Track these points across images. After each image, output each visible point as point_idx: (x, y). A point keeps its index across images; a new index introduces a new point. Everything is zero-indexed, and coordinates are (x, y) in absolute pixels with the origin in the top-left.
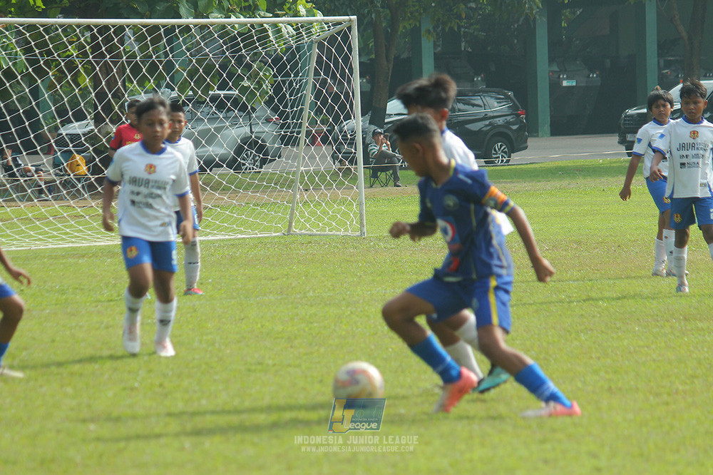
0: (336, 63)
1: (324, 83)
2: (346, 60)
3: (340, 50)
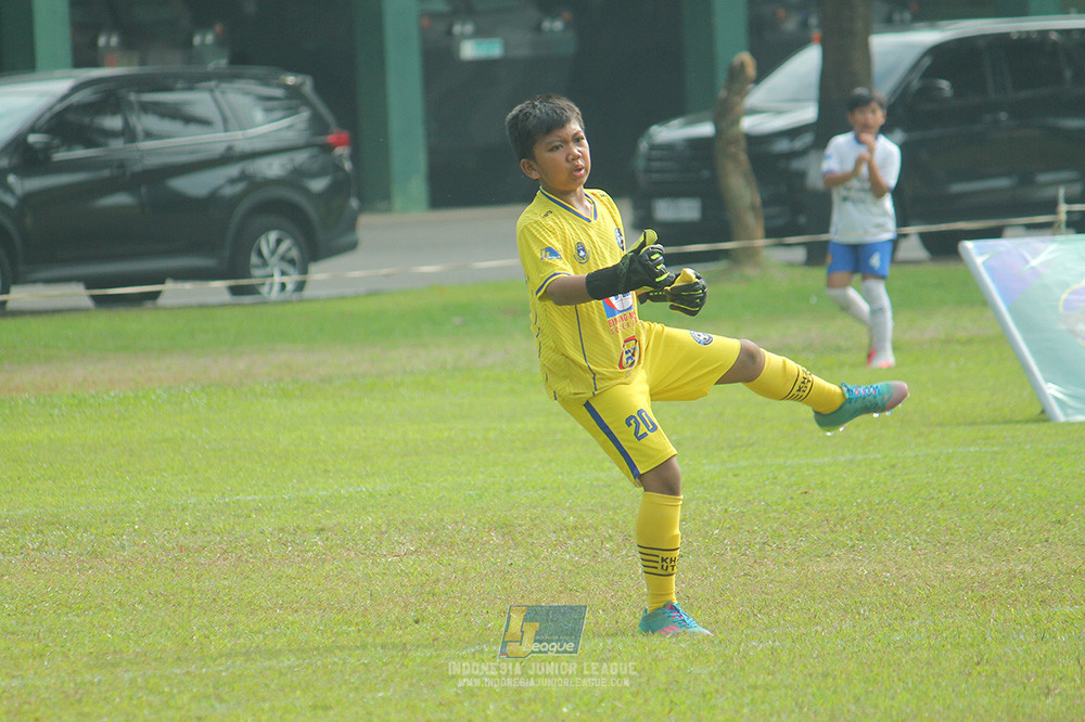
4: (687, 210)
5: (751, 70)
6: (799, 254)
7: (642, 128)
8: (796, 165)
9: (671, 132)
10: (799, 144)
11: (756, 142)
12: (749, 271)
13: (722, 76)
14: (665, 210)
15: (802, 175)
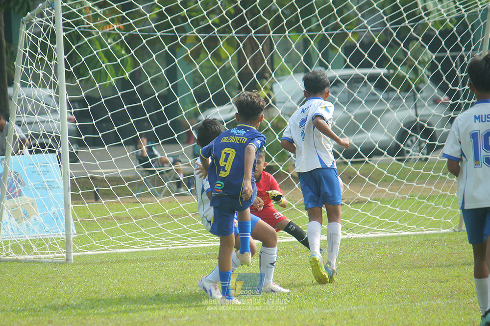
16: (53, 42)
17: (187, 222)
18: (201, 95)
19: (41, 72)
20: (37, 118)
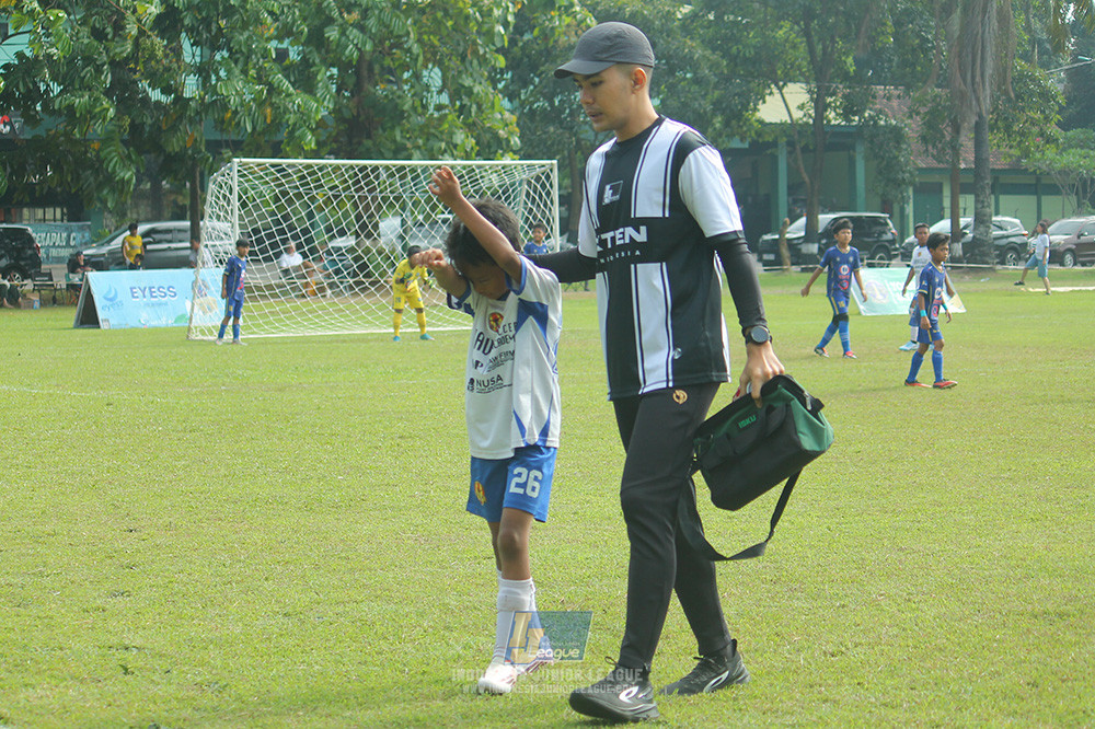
0: (541, 197)
1: (531, 211)
2: (548, 194)
3: (544, 186)
4: (771, 257)
5: (788, 222)
6: (799, 269)
7: (760, 236)
8: (799, 247)
9: (768, 237)
10: (801, 241)
11: (789, 240)
12: (786, 273)
13: (781, 224)
14: (766, 257)
15: (800, 250)
16: (231, 194)
17: (317, 317)
18: (329, 229)
19: (222, 214)
20: (217, 243)
